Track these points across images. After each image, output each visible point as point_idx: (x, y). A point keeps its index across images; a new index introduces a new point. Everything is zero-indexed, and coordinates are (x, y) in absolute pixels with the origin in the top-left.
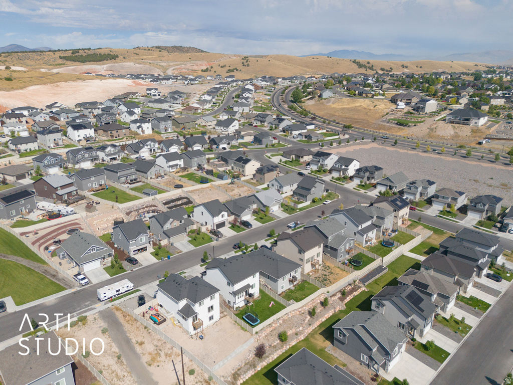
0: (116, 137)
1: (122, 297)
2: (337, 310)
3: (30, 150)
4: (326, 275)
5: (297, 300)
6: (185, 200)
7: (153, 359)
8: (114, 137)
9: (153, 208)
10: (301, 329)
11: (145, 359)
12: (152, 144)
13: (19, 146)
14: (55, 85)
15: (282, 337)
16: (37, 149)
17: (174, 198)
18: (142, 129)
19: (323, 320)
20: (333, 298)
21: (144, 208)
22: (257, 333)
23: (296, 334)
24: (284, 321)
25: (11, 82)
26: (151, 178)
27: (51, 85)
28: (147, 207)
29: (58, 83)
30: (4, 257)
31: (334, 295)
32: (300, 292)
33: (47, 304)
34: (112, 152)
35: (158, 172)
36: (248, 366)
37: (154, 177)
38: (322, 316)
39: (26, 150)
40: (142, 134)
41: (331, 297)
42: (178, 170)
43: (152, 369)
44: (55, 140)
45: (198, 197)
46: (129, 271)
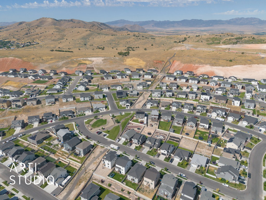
0: (218, 103)
1: (114, 149)
2: (130, 199)
3: (182, 97)
4: (146, 191)
5: (126, 185)
6: (178, 140)
7: (95, 163)
8: (218, 102)
9: (165, 136)
10: (116, 189)
11: (95, 162)
12: (221, 112)
13: (179, 95)
14: (250, 65)
15: (110, 185)
16: (185, 98)
17: (176, 137)
18: (234, 103)
19: (123, 195)
20: (134, 196)
21: (163, 134)
22: (108, 178)
23: (113, 189)
24: (116, 183)
25: (231, 62)
26: (188, 126)
27: (248, 65)
28: (164, 134)
29: (252, 65)
30: (121, 126)
31: (136, 196)
32: (131, 185)
33: (108, 141)
34: (200, 109)
35: (192, 125)
36: (99, 181)
37: (190, 126)
38: (124, 194)
39: (181, 97)
40: (233, 105)
41: (135, 195)
42: (203, 128)
43: (93, 164)
44: (192, 96)
45: (184, 141)
46: (126, 146)
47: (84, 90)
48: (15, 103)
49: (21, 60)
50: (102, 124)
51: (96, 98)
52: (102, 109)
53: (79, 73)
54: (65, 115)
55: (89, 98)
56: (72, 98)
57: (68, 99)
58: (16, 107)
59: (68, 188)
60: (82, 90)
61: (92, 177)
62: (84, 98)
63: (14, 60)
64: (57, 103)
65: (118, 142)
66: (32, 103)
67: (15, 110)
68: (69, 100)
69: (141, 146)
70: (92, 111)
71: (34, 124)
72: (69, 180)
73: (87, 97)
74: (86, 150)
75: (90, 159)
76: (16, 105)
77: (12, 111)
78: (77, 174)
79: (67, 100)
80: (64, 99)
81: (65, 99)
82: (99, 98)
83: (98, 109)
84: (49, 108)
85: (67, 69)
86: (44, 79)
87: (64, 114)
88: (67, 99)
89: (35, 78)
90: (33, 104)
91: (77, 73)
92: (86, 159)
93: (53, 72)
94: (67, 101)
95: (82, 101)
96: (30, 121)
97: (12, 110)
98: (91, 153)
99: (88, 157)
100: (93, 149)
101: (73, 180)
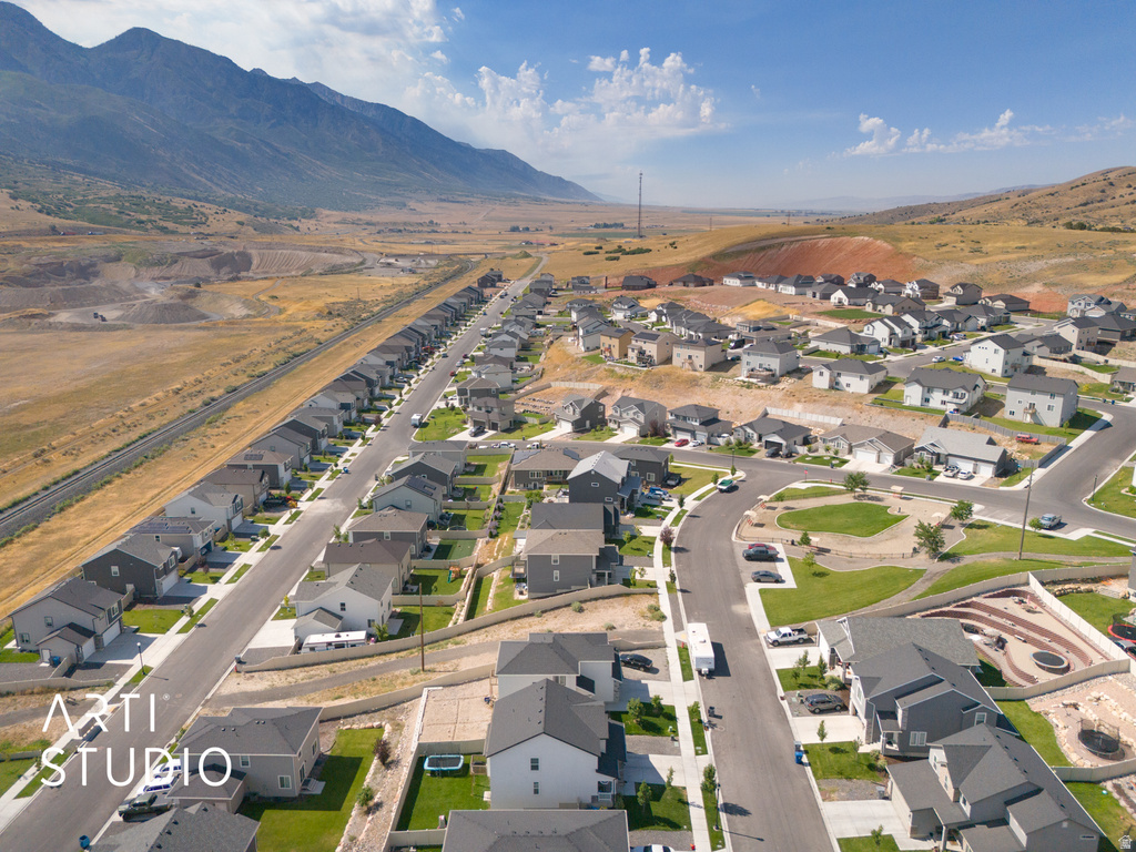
15: (370, 806)
23: (353, 839)
30: (928, 579)
46: (781, 692)
47: (999, 372)
48: (640, 344)
49: (890, 247)
50: (848, 528)
51: (1007, 416)
52: (966, 467)
53: (1092, 306)
54: (756, 436)
55: (956, 396)
56: (861, 378)
57: (844, 380)
58: (639, 359)
59: (301, 675)
60: (989, 371)
61: (406, 705)
62: (930, 390)
63: (865, 246)
64: (787, 383)
65: (776, 644)
66: (690, 357)
67: (625, 368)
68: (848, 385)
69: (882, 762)
70: (898, 462)
71: (622, 430)
72: (340, 646)
73: (946, 392)
74: (557, 573)
75: (530, 626)
76: (642, 353)
77: (613, 371)
78: (402, 654)
79: (837, 383)
80: (821, 374)
81: (827, 373)
82: (1028, 419)
83: (938, 459)
84: (735, 394)
85: (1047, 290)
86: (880, 307)
87: (749, 430)
88: (839, 375)
89: (852, 301)
90: (691, 364)
91: (1076, 305)
92: (513, 619)
93: (960, 291)
94: (834, 386)
95: (907, 404)
96: (618, 414)
97: (617, 369)
98: (569, 605)
99: (532, 615)
100: (590, 591)
101: (362, 661)
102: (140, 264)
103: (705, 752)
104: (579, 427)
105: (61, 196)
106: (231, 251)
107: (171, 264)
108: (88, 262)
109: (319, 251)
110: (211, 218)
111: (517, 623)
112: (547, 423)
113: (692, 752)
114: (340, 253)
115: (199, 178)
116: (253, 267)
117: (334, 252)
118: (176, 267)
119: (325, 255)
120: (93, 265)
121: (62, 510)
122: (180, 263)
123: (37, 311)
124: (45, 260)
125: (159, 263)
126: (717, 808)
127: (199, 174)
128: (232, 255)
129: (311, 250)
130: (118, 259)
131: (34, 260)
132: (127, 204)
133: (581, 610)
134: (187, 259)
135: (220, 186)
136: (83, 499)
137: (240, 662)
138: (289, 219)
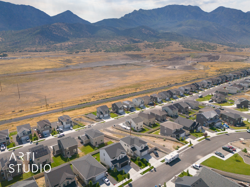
65: (194, 167)
72: (125, 129)
98: (163, 138)
99: (156, 137)
100: (169, 137)
101: (127, 133)
102: (193, 58)
103: (142, 174)
104: (239, 106)
105: (189, 44)
106: (214, 55)
107: (199, 58)
108: (183, 57)
109: (237, 56)
110: (218, 48)
111: (152, 138)
112: (232, 103)
113: (140, 173)
114: (243, 57)
115: (223, 39)
116: (219, 59)
117: (241, 56)
118: (200, 58)
119: (239, 57)
120: (184, 58)
121: (128, 97)
122: (201, 58)
123: (166, 65)
124: (176, 56)
125: (197, 58)
126: (128, 183)
127: (224, 38)
128: (214, 56)
129: (235, 56)
130: (189, 56)
131: (174, 56)
132: (201, 45)
133: (165, 140)
134: (203, 57)
135: (228, 40)
136: (133, 96)
137: (115, 126)
138: (242, 48)
